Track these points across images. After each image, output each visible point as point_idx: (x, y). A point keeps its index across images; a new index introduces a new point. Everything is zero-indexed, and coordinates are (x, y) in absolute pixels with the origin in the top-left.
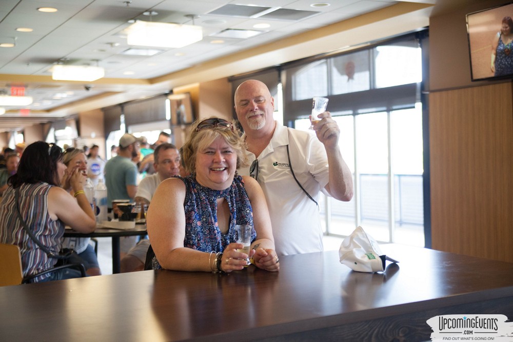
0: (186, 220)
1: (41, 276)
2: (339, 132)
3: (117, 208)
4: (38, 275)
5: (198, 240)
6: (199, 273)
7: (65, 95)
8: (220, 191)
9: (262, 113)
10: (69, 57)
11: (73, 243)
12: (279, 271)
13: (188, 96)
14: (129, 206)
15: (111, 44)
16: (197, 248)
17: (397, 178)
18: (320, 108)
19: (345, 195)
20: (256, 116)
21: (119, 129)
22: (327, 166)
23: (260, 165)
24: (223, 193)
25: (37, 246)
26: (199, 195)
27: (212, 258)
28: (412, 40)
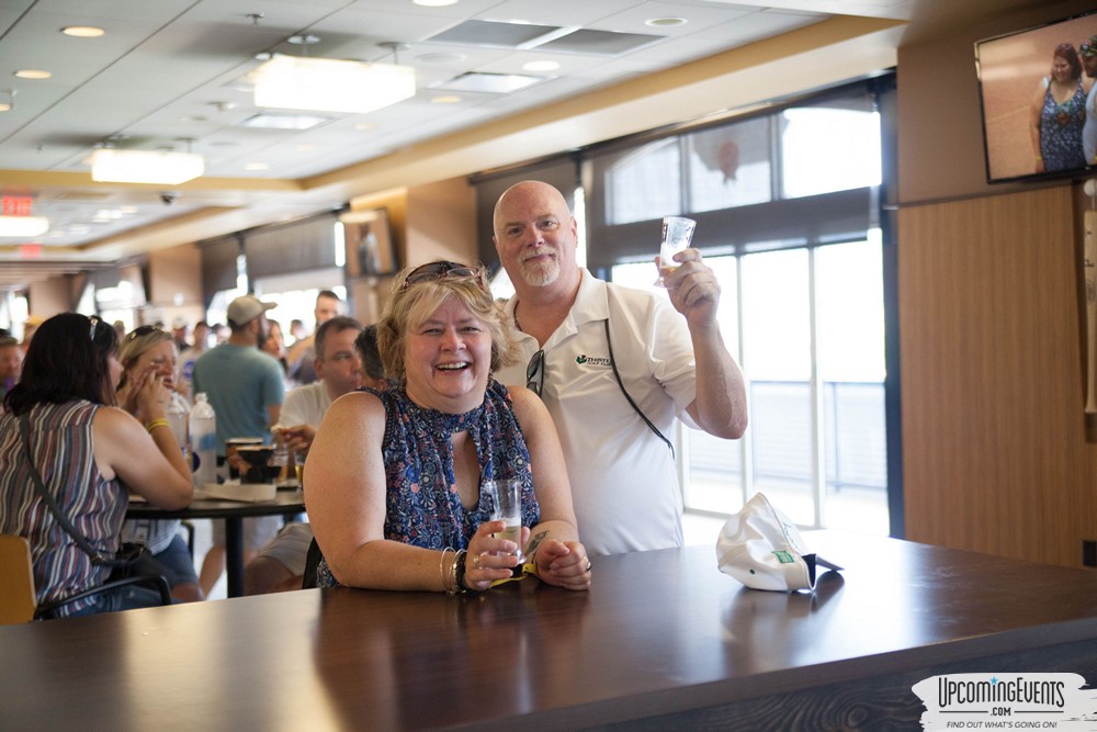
0: (387, 480)
1: (76, 603)
2: (719, 291)
3: (235, 457)
4: (69, 601)
5: (413, 524)
6: (418, 594)
7: (117, 214)
8: (457, 417)
9: (553, 251)
10: (129, 132)
11: (142, 531)
12: (590, 589)
13: (383, 215)
14: (262, 451)
15: (220, 105)
16: (411, 540)
17: (829, 389)
18: (679, 239)
19: (730, 426)
20: (540, 258)
21: (235, 286)
22: (693, 363)
23: (548, 363)
24: (466, 420)
25: (70, 540)
26: (413, 428)
27: (446, 561)
28: (861, 95)
